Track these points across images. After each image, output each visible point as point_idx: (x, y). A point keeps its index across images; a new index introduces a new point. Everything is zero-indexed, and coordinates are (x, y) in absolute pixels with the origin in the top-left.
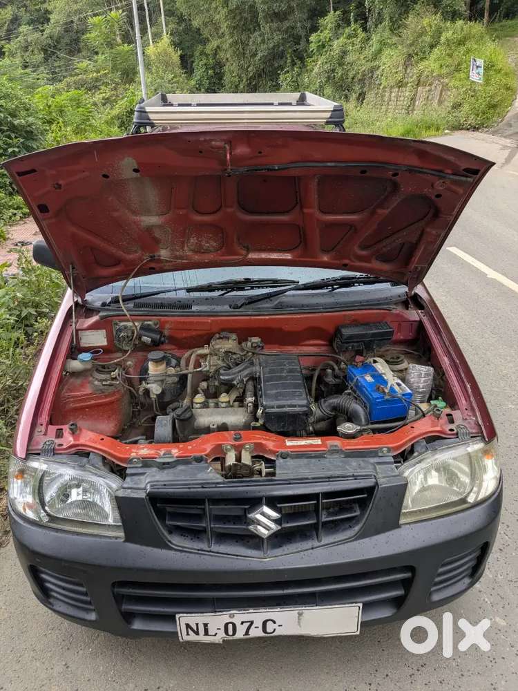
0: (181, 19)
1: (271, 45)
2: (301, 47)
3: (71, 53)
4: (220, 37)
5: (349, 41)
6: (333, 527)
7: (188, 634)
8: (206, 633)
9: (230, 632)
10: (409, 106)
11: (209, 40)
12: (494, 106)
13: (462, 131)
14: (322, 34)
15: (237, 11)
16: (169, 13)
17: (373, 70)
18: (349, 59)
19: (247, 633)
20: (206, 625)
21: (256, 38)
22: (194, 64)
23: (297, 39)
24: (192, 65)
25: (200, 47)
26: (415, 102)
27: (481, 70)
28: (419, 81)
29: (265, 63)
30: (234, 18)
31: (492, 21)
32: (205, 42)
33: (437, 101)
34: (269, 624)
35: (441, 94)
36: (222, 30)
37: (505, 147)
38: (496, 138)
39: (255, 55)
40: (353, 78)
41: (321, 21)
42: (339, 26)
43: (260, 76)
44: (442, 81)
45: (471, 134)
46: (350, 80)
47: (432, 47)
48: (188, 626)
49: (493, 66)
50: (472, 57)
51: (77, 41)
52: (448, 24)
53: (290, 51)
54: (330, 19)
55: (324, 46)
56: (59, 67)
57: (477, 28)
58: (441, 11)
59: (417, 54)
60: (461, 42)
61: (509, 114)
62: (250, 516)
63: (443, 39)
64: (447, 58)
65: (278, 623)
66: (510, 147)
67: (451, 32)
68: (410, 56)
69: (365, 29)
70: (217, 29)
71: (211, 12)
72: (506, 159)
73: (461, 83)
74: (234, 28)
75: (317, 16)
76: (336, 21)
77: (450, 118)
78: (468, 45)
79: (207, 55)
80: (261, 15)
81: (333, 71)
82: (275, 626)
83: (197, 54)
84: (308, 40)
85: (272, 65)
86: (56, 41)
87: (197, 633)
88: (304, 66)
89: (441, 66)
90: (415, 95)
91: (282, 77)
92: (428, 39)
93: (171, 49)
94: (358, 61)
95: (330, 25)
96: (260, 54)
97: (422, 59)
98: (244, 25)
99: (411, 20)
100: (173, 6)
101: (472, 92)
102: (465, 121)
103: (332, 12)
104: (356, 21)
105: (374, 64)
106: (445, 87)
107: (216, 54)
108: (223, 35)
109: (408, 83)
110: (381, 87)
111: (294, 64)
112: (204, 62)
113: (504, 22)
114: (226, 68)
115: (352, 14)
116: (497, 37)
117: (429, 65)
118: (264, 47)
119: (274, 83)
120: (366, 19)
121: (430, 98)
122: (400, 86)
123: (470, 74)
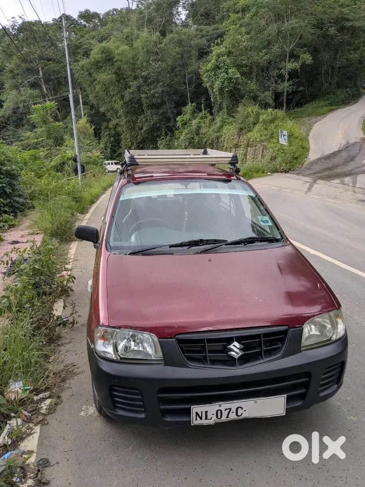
0: (92, 107)
1: (152, 123)
2: (171, 124)
3: (17, 127)
4: (118, 118)
5: (202, 121)
6: (269, 353)
7: (196, 420)
8: (206, 418)
9: (219, 417)
10: (243, 159)
11: (110, 120)
12: (296, 158)
13: (279, 173)
14: (184, 117)
15: (130, 103)
16: (85, 103)
17: (218, 138)
18: (203, 130)
19: (228, 417)
20: (206, 412)
21: (142, 119)
22: (101, 134)
23: (169, 120)
24: (100, 135)
25: (105, 124)
26: (246, 156)
27: (286, 137)
28: (248, 144)
29: (148, 134)
30: (127, 107)
31: (288, 109)
32: (109, 121)
33: (260, 156)
34: (240, 411)
35: (263, 152)
36: (120, 114)
37: (306, 182)
38: (300, 177)
39: (142, 129)
40: (206, 143)
41: (184, 109)
42: (194, 112)
43: (145, 141)
44: (262, 144)
45: (283, 175)
46: (204, 143)
47: (255, 124)
48: (197, 414)
49: (292, 135)
50: (280, 130)
51: (21, 119)
52: (263, 111)
53: (164, 126)
54: (189, 108)
55: (186, 124)
56: (8, 136)
57: (280, 113)
58: (258, 103)
59: (245, 128)
60: (272, 121)
61: (306, 163)
62: (228, 347)
63: (261, 120)
64: (264, 131)
65: (244, 410)
66: (309, 182)
67: (265, 116)
68: (241, 129)
69: (211, 114)
70: (116, 113)
71: (113, 103)
72: (308, 189)
73: (275, 145)
74: (128, 112)
75: (180, 106)
76: (193, 109)
77: (270, 166)
78: (276, 123)
79: (110, 129)
80: (145, 105)
81: (193, 138)
82: (242, 411)
83: (103, 128)
84: (175, 120)
85: (153, 135)
86: (7, 119)
87: (201, 418)
88: (173, 135)
89: (261, 135)
90: (246, 152)
91: (159, 142)
92: (251, 119)
93: (88, 125)
94: (209, 132)
95: (189, 111)
96: (144, 129)
97: (249, 131)
98: (134, 111)
99: (240, 108)
100: (87, 99)
101: (282, 149)
102: (280, 167)
103: (190, 104)
104: (205, 109)
105: (218, 134)
106: (265, 148)
107: (115, 128)
108: (120, 117)
109: (241, 145)
110: (224, 148)
111: (167, 134)
112: (107, 133)
113: (296, 110)
114: (122, 137)
115: (203, 105)
116: (293, 118)
117: (254, 135)
118: (146, 124)
119: (154, 146)
120: (211, 108)
121: (256, 153)
122: (236, 147)
123: (280, 140)
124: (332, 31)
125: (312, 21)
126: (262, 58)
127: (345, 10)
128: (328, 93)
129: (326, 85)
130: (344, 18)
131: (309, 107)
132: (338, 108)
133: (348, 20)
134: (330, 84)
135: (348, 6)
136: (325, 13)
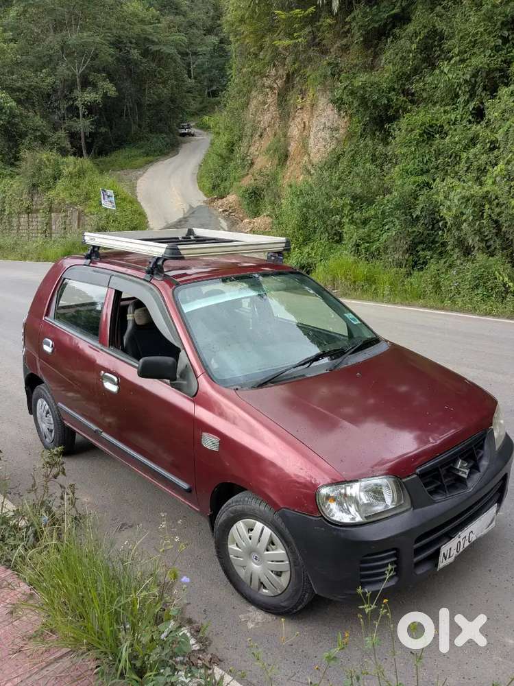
10: (46, 230)
26: (51, 226)
27: (113, 199)
28: (51, 208)
33: (76, 225)
35: (79, 219)
44: (76, 208)
47: (55, 178)
50: (101, 189)
68: (34, 185)
73: (96, 209)
89: (71, 196)
90: (50, 220)
92: (49, 171)
97: (48, 189)
106: (82, 214)
109: (38, 210)
117: (58, 194)
121: (68, 222)
122: (29, 213)
123: (103, 202)
124: (135, 54)
125: (109, 36)
126: (45, 80)
127: (148, 28)
128: (141, 139)
129: (134, 128)
130: (148, 39)
131: (119, 156)
132: (157, 160)
133: (153, 42)
134: (140, 126)
135: (151, 24)
136: (123, 28)
